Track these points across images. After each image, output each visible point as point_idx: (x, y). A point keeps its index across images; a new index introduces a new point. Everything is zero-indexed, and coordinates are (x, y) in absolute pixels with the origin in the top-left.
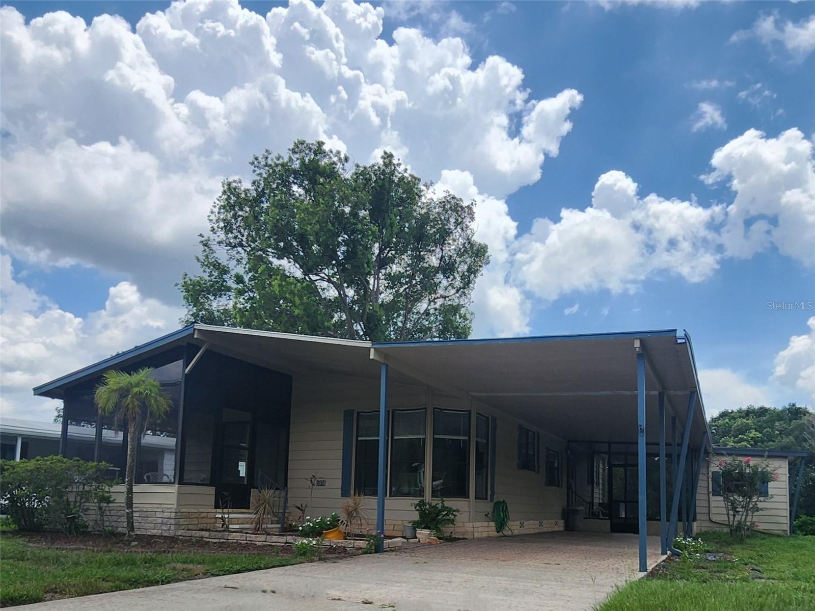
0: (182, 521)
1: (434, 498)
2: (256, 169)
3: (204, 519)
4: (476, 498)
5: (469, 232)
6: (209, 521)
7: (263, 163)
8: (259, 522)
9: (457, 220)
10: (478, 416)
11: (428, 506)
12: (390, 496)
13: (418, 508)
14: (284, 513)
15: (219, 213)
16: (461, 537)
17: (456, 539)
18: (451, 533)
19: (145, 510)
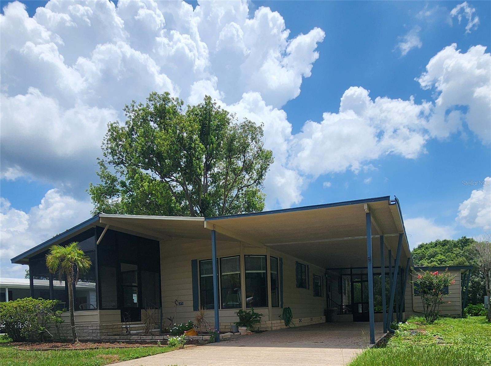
0: (103, 331)
1: (247, 308)
2: (127, 113)
3: (116, 329)
4: (272, 307)
5: (260, 143)
6: (119, 330)
7: (131, 109)
8: (147, 329)
9: (253, 137)
10: (271, 258)
11: (244, 314)
12: (222, 309)
13: (239, 314)
14: (161, 322)
15: (107, 144)
16: (265, 330)
17: (262, 332)
18: (259, 328)
19: (82, 326)
